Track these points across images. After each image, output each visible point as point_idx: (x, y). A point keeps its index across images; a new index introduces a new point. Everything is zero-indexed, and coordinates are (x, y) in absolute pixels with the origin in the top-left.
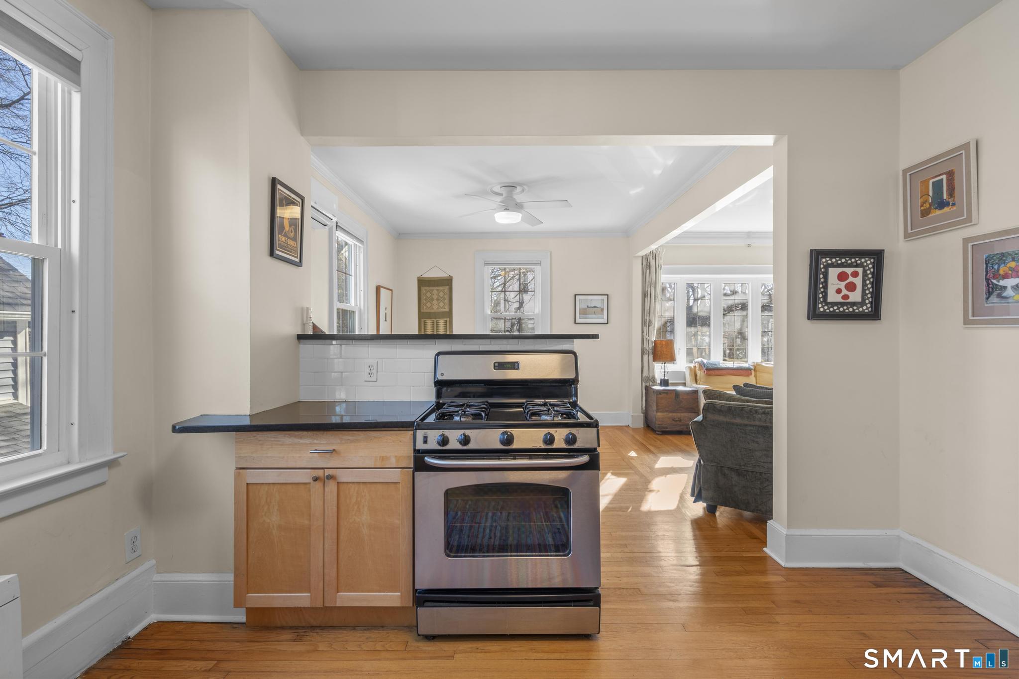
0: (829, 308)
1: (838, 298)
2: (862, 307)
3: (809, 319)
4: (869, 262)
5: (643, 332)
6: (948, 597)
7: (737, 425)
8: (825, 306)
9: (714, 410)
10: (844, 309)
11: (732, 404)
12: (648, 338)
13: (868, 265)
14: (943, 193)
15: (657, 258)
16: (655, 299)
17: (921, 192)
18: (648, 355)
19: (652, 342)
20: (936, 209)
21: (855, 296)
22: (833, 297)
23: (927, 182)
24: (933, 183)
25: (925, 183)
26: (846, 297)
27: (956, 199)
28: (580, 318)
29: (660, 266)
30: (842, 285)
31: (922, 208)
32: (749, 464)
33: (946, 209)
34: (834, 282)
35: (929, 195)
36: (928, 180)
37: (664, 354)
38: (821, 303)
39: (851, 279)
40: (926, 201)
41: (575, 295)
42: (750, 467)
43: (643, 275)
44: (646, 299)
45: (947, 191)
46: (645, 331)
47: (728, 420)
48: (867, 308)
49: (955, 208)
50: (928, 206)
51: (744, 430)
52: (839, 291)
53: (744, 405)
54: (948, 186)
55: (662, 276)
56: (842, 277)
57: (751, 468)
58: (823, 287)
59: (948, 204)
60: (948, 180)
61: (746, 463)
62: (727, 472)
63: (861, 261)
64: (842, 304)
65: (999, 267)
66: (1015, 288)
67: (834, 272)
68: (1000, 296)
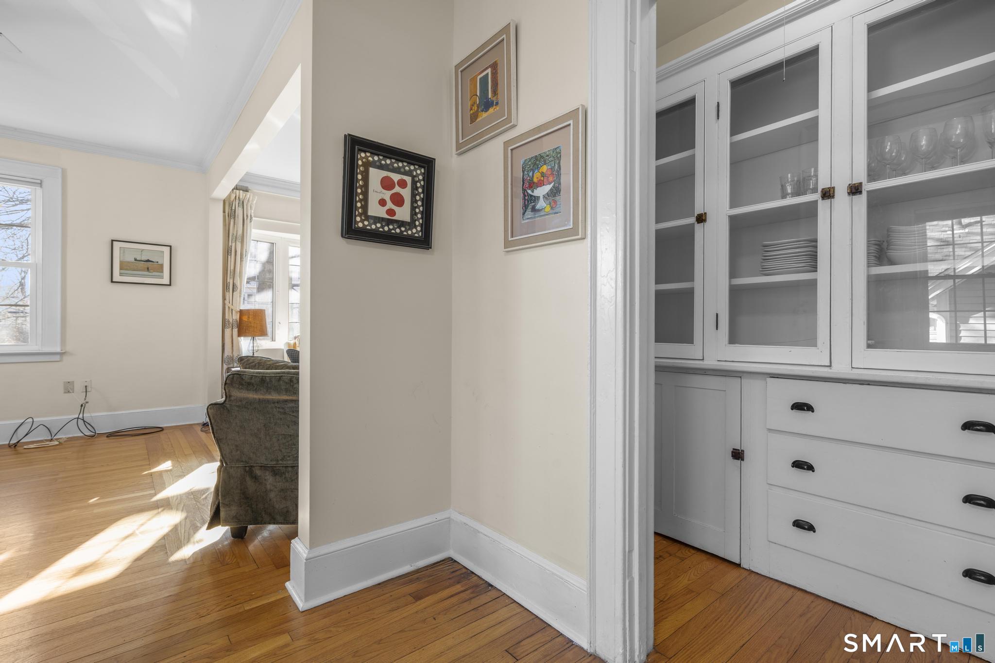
0: (370, 225)
1: (381, 212)
2: (411, 229)
3: (342, 236)
4: (419, 172)
5: (224, 299)
7: (274, 403)
8: (365, 220)
9: (242, 384)
10: (389, 229)
11: (267, 373)
12: (231, 307)
13: (417, 175)
14: (488, 90)
15: (245, 207)
16: (241, 258)
17: (471, 92)
18: (231, 328)
19: (237, 312)
20: (482, 111)
21: (403, 213)
22: (375, 210)
23: (475, 78)
24: (480, 79)
25: (474, 81)
26: (391, 212)
27: (499, 97)
28: (121, 274)
29: (249, 217)
30: (387, 195)
31: (472, 112)
32: (289, 457)
33: (491, 110)
34: (375, 192)
35: (477, 95)
36: (476, 77)
37: (251, 326)
38: (360, 215)
39: (397, 189)
40: (474, 103)
41: (112, 241)
42: (290, 460)
43: (225, 225)
44: (229, 257)
45: (491, 89)
46: (227, 298)
47: (261, 397)
48: (416, 232)
49: (498, 108)
50: (476, 108)
51: (283, 408)
52: (382, 203)
53: (284, 373)
54: (492, 81)
55: (254, 231)
56: (387, 184)
57: (291, 462)
58: (361, 193)
59: (492, 104)
60: (493, 74)
61: (284, 456)
62: (258, 472)
63: (409, 168)
64: (389, 222)
65: (533, 174)
66: (547, 197)
67: (376, 176)
68: (534, 210)
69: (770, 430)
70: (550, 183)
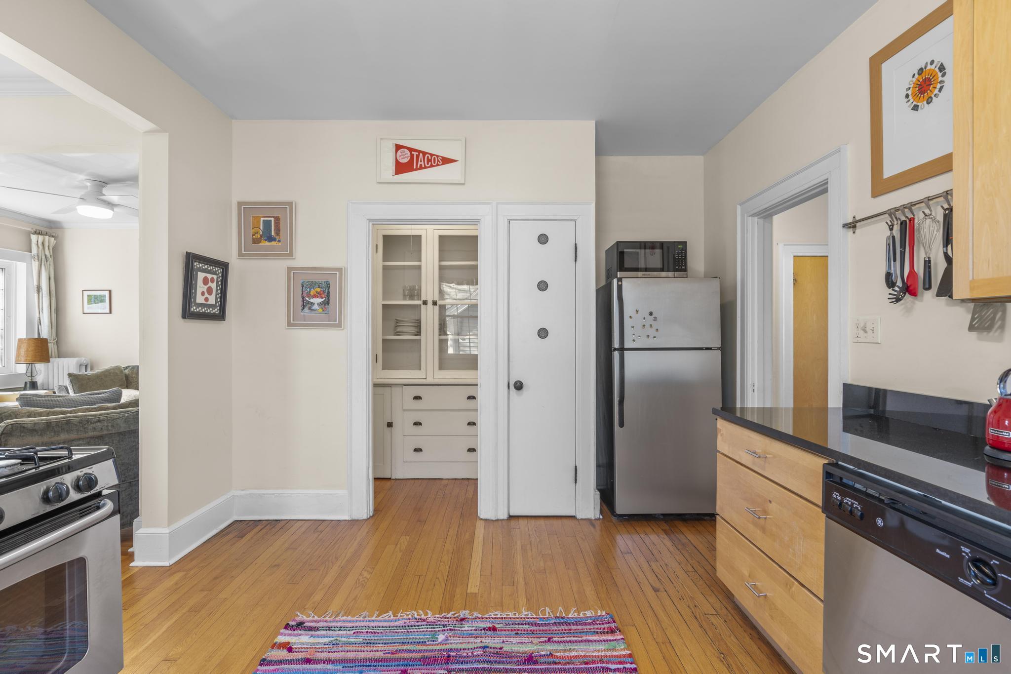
0: (196, 309)
1: (203, 301)
2: (215, 309)
3: (182, 317)
4: (220, 271)
6: (277, 520)
8: (194, 306)
10: (205, 310)
13: (219, 274)
14: (271, 230)
17: (254, 224)
20: (266, 240)
21: (212, 299)
22: (200, 299)
24: (264, 221)
25: (256, 218)
26: (207, 299)
27: (281, 238)
30: (205, 288)
31: (254, 237)
33: (273, 243)
34: (201, 287)
35: (260, 229)
36: (259, 217)
38: (192, 303)
39: (210, 284)
40: (257, 233)
45: (274, 230)
48: (216, 311)
49: (280, 244)
50: (259, 236)
52: (203, 293)
54: (275, 226)
56: (206, 282)
58: (193, 289)
59: (275, 240)
60: (275, 222)
63: (216, 270)
64: (205, 306)
65: (310, 290)
66: (320, 304)
67: (201, 276)
68: (310, 309)
69: (404, 410)
70: (323, 298)
